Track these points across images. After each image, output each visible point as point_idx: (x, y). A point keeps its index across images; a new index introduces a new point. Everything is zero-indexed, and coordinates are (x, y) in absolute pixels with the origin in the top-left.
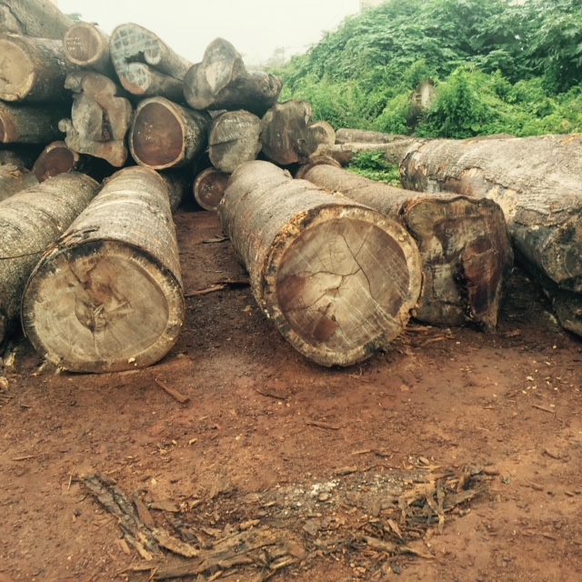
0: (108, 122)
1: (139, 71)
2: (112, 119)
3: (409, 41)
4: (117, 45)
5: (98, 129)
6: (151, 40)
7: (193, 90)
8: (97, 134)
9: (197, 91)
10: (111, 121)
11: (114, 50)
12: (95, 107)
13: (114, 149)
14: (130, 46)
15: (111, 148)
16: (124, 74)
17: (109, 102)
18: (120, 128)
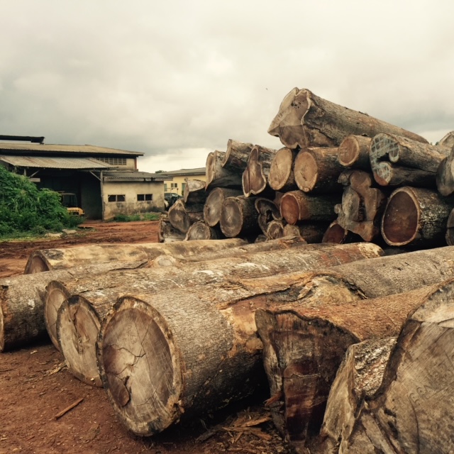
0: (364, 207)
1: (385, 168)
2: (366, 204)
4: (373, 149)
5: (356, 212)
6: (393, 144)
7: (442, 180)
8: (355, 216)
10: (366, 206)
11: (371, 153)
12: (356, 196)
13: (366, 227)
14: (380, 149)
15: (364, 227)
16: (376, 170)
17: (366, 192)
18: (372, 211)
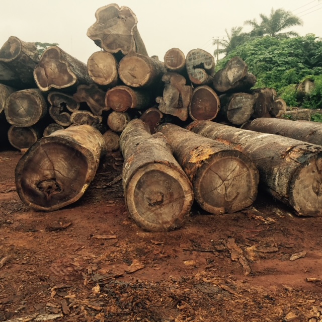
0: (181, 98)
1: (200, 73)
2: (183, 96)
3: (281, 59)
4: (190, 60)
5: (176, 102)
6: (208, 57)
7: (219, 82)
8: (175, 104)
9: (221, 83)
11: (188, 62)
12: (175, 91)
13: (182, 112)
14: (197, 60)
16: (192, 74)
17: (183, 88)
18: (187, 100)
